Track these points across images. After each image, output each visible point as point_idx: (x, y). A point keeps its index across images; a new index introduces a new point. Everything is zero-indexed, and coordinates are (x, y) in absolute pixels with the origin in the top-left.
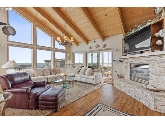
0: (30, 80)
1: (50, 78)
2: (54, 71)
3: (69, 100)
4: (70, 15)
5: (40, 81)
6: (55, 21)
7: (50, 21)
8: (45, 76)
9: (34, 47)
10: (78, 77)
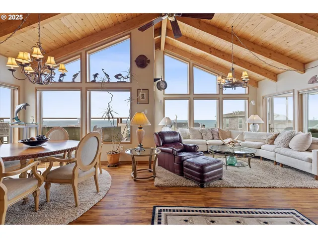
0: (180, 141)
1: (210, 144)
2: (218, 134)
3: (230, 182)
4: (242, 29)
5: (190, 145)
6: (220, 49)
7: (211, 53)
8: (204, 141)
9: (191, 97)
10: (266, 151)
